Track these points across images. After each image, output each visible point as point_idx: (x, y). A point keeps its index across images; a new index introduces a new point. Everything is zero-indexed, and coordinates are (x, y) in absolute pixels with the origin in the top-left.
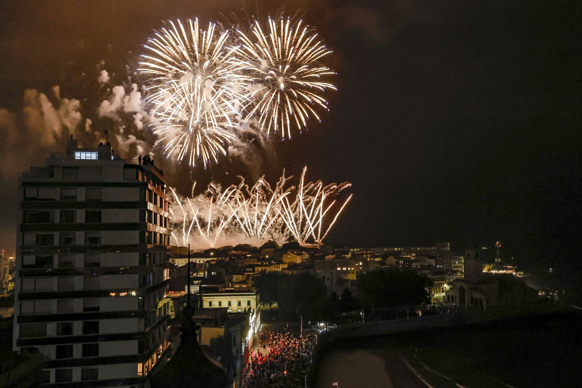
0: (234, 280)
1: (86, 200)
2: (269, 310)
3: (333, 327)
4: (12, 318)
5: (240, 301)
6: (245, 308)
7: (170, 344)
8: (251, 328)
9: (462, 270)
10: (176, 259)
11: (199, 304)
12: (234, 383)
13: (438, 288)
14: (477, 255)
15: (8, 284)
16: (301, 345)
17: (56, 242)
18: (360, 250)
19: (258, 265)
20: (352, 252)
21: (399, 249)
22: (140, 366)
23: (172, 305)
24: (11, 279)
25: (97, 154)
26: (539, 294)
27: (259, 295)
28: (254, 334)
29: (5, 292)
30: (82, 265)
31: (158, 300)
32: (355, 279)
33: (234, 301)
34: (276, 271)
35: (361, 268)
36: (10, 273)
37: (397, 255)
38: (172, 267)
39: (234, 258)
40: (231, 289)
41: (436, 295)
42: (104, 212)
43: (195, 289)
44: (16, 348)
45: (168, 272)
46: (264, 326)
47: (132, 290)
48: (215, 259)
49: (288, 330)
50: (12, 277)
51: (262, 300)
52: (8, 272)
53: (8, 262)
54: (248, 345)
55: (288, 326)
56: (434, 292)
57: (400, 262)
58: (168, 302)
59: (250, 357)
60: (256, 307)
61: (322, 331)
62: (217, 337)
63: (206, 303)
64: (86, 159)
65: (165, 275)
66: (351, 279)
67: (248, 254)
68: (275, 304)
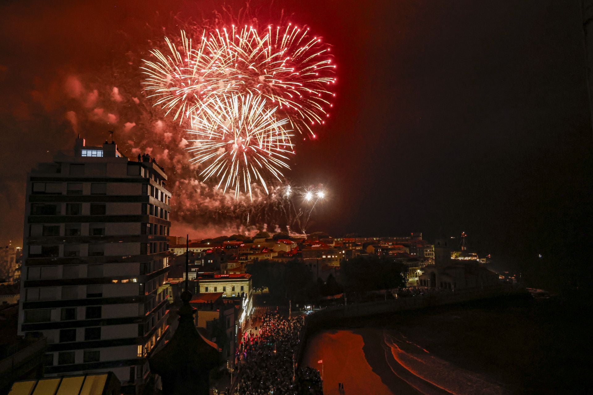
0: (229, 267)
1: (91, 194)
2: (261, 295)
3: (318, 309)
4: (18, 304)
5: (234, 287)
6: (239, 293)
7: (169, 327)
8: (244, 311)
9: (433, 257)
10: (175, 249)
11: (196, 290)
12: (228, 362)
13: (412, 273)
14: (446, 244)
15: (14, 272)
16: (289, 326)
17: (62, 233)
18: (344, 240)
19: (251, 254)
20: (335, 242)
21: (378, 239)
22: (140, 348)
23: (171, 291)
24: (17, 267)
25: (103, 152)
26: (500, 278)
27: (251, 281)
28: (246, 317)
29: (11, 279)
30: (87, 255)
31: (157, 285)
32: (339, 265)
33: (229, 286)
34: (267, 259)
35: (344, 256)
36: (17, 262)
37: (376, 245)
38: (171, 256)
39: (229, 247)
40: (226, 276)
41: (410, 280)
42: (108, 205)
43: (192, 276)
44: (20, 333)
45: (167, 261)
46: (256, 309)
47: (134, 277)
48: (211, 248)
49: (278, 313)
50: (19, 265)
51: (254, 285)
52: (15, 261)
53: (15, 252)
54: (241, 326)
55: (277, 309)
56: (409, 277)
57: (379, 250)
58: (167, 289)
59: (243, 338)
60: (249, 292)
61: (309, 313)
62: (213, 320)
63: (202, 288)
64: (92, 157)
65: (165, 263)
66: (335, 265)
67: (242, 244)
68: (266, 288)
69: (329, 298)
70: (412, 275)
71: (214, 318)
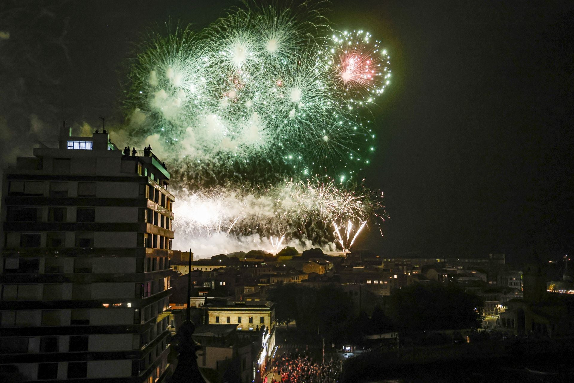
0: (246, 292)
1: (78, 196)
2: (286, 329)
3: (361, 352)
5: (252, 318)
7: (169, 366)
8: (264, 350)
9: (521, 288)
10: (180, 266)
11: (204, 319)
13: (490, 309)
14: (540, 271)
16: (323, 372)
17: (43, 244)
18: (395, 261)
19: (274, 276)
20: (385, 262)
21: (442, 260)
23: (173, 319)
25: (92, 144)
27: (274, 311)
28: (267, 357)
30: (72, 271)
31: (156, 312)
32: (388, 294)
33: (245, 317)
34: (295, 283)
35: (395, 282)
37: (440, 268)
38: (174, 275)
39: (246, 266)
40: (241, 303)
41: (488, 318)
42: (98, 210)
43: (198, 302)
45: (169, 281)
46: (279, 347)
47: (128, 301)
48: (224, 267)
49: (308, 354)
51: (277, 316)
54: (260, 369)
55: (307, 348)
56: (486, 314)
57: (444, 276)
58: (168, 317)
60: (271, 325)
61: (349, 356)
62: (224, 359)
63: (212, 318)
64: (79, 150)
65: (166, 284)
66: (384, 294)
67: (263, 262)
68: (292, 321)
69: (376, 337)
70: (491, 311)
71: (226, 357)
